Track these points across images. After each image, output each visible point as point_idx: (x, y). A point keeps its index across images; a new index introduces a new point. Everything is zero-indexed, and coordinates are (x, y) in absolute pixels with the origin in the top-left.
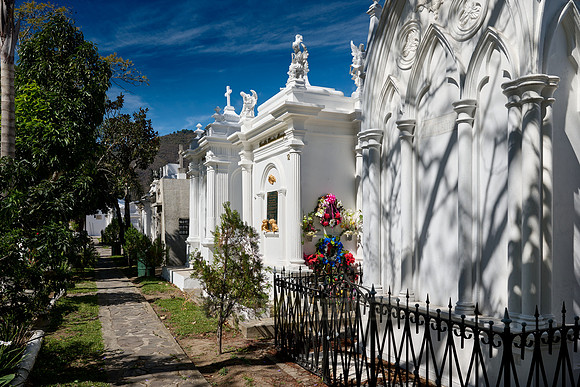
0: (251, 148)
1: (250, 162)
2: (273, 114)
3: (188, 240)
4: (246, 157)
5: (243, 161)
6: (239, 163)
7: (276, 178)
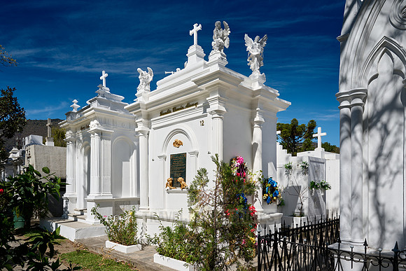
0: (149, 117)
1: (147, 129)
2: (195, 82)
3: (65, 196)
4: (144, 124)
5: (140, 127)
6: (137, 130)
7: (183, 142)
